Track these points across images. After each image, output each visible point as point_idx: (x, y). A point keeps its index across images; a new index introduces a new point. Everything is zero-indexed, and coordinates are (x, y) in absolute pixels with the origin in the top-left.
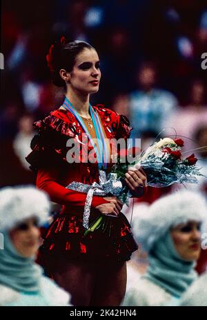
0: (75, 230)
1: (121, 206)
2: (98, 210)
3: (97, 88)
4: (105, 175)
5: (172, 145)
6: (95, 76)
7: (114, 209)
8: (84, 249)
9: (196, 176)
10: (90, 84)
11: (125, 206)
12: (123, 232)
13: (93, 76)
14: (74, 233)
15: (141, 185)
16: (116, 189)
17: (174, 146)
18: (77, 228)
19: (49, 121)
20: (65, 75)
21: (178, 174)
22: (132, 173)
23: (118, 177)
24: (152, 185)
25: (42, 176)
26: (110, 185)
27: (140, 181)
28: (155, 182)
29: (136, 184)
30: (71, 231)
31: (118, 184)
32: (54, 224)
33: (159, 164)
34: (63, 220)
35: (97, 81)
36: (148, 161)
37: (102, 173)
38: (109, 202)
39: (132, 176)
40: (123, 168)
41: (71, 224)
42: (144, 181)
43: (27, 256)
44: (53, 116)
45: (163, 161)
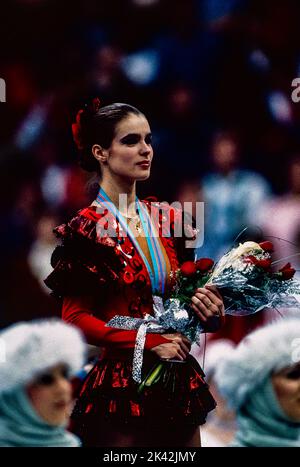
0: (122, 383)
1: (189, 346)
2: (155, 353)
3: (147, 173)
4: (161, 302)
5: (256, 251)
6: (146, 154)
7: (179, 351)
8: (137, 410)
9: (294, 295)
10: (137, 167)
11: (194, 346)
12: (194, 383)
13: (141, 155)
14: (122, 388)
15: (215, 313)
16: (180, 321)
17: (260, 253)
18: (126, 381)
19: (76, 225)
20: (100, 153)
21: (269, 294)
22: (201, 296)
23: (181, 304)
24: (232, 313)
25: (70, 306)
26: (170, 316)
27: (215, 307)
28: (235, 308)
29: (209, 313)
30: (116, 385)
31: (182, 315)
32: (91, 375)
33: (240, 281)
34: (103, 368)
35: (147, 162)
36: (224, 277)
37: (157, 299)
38: (171, 342)
39: (202, 300)
40: (188, 289)
41: (117, 374)
42: (220, 307)
43: (54, 423)
44: (83, 217)
45: (246, 275)
